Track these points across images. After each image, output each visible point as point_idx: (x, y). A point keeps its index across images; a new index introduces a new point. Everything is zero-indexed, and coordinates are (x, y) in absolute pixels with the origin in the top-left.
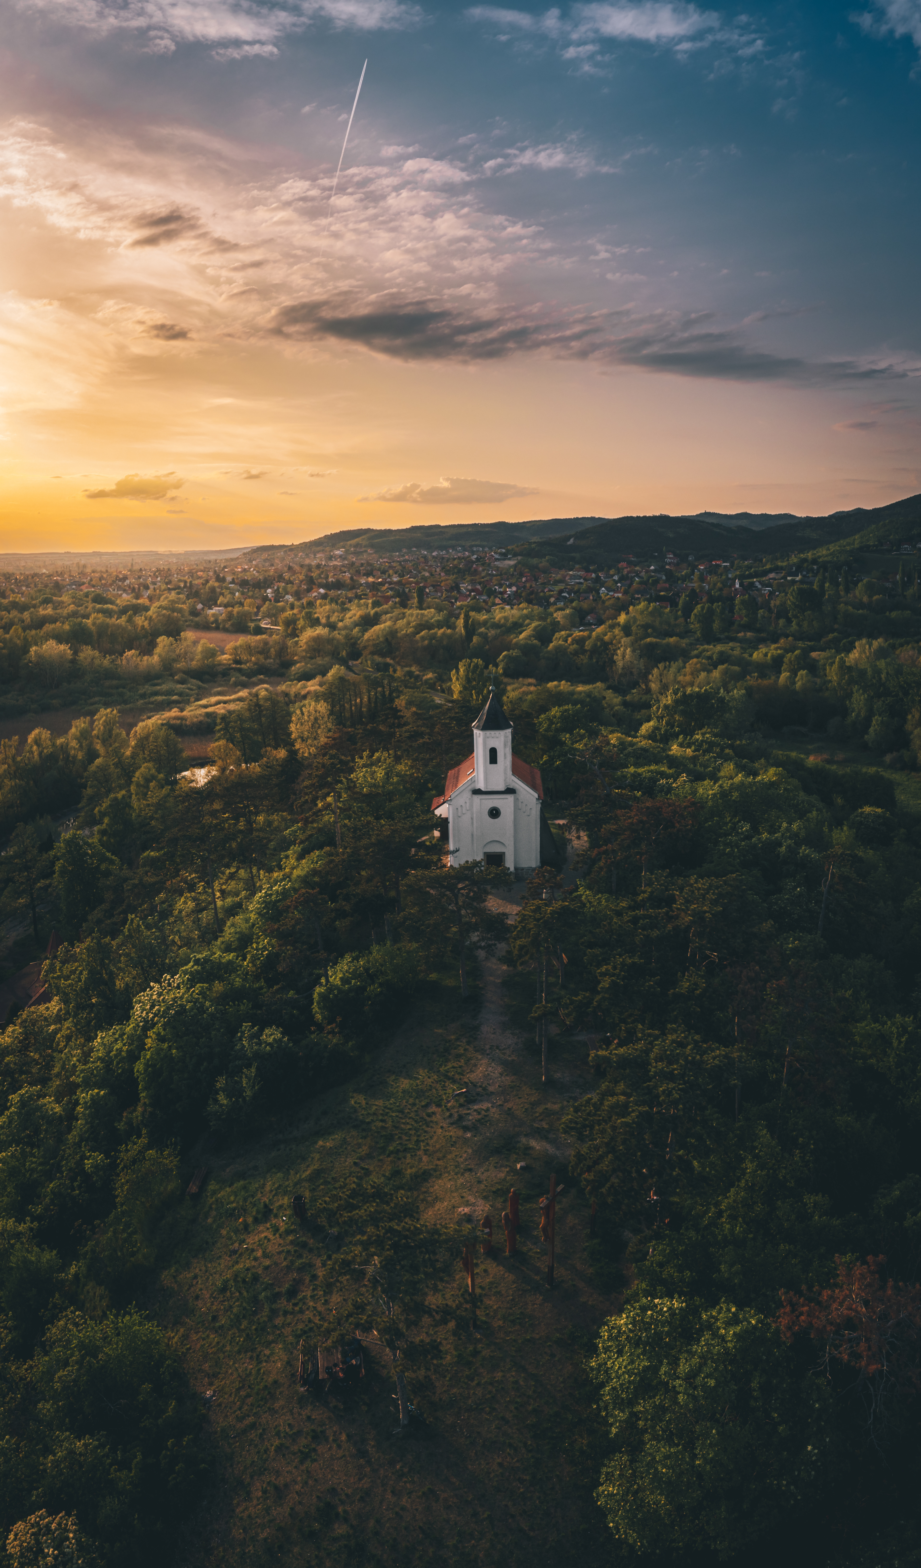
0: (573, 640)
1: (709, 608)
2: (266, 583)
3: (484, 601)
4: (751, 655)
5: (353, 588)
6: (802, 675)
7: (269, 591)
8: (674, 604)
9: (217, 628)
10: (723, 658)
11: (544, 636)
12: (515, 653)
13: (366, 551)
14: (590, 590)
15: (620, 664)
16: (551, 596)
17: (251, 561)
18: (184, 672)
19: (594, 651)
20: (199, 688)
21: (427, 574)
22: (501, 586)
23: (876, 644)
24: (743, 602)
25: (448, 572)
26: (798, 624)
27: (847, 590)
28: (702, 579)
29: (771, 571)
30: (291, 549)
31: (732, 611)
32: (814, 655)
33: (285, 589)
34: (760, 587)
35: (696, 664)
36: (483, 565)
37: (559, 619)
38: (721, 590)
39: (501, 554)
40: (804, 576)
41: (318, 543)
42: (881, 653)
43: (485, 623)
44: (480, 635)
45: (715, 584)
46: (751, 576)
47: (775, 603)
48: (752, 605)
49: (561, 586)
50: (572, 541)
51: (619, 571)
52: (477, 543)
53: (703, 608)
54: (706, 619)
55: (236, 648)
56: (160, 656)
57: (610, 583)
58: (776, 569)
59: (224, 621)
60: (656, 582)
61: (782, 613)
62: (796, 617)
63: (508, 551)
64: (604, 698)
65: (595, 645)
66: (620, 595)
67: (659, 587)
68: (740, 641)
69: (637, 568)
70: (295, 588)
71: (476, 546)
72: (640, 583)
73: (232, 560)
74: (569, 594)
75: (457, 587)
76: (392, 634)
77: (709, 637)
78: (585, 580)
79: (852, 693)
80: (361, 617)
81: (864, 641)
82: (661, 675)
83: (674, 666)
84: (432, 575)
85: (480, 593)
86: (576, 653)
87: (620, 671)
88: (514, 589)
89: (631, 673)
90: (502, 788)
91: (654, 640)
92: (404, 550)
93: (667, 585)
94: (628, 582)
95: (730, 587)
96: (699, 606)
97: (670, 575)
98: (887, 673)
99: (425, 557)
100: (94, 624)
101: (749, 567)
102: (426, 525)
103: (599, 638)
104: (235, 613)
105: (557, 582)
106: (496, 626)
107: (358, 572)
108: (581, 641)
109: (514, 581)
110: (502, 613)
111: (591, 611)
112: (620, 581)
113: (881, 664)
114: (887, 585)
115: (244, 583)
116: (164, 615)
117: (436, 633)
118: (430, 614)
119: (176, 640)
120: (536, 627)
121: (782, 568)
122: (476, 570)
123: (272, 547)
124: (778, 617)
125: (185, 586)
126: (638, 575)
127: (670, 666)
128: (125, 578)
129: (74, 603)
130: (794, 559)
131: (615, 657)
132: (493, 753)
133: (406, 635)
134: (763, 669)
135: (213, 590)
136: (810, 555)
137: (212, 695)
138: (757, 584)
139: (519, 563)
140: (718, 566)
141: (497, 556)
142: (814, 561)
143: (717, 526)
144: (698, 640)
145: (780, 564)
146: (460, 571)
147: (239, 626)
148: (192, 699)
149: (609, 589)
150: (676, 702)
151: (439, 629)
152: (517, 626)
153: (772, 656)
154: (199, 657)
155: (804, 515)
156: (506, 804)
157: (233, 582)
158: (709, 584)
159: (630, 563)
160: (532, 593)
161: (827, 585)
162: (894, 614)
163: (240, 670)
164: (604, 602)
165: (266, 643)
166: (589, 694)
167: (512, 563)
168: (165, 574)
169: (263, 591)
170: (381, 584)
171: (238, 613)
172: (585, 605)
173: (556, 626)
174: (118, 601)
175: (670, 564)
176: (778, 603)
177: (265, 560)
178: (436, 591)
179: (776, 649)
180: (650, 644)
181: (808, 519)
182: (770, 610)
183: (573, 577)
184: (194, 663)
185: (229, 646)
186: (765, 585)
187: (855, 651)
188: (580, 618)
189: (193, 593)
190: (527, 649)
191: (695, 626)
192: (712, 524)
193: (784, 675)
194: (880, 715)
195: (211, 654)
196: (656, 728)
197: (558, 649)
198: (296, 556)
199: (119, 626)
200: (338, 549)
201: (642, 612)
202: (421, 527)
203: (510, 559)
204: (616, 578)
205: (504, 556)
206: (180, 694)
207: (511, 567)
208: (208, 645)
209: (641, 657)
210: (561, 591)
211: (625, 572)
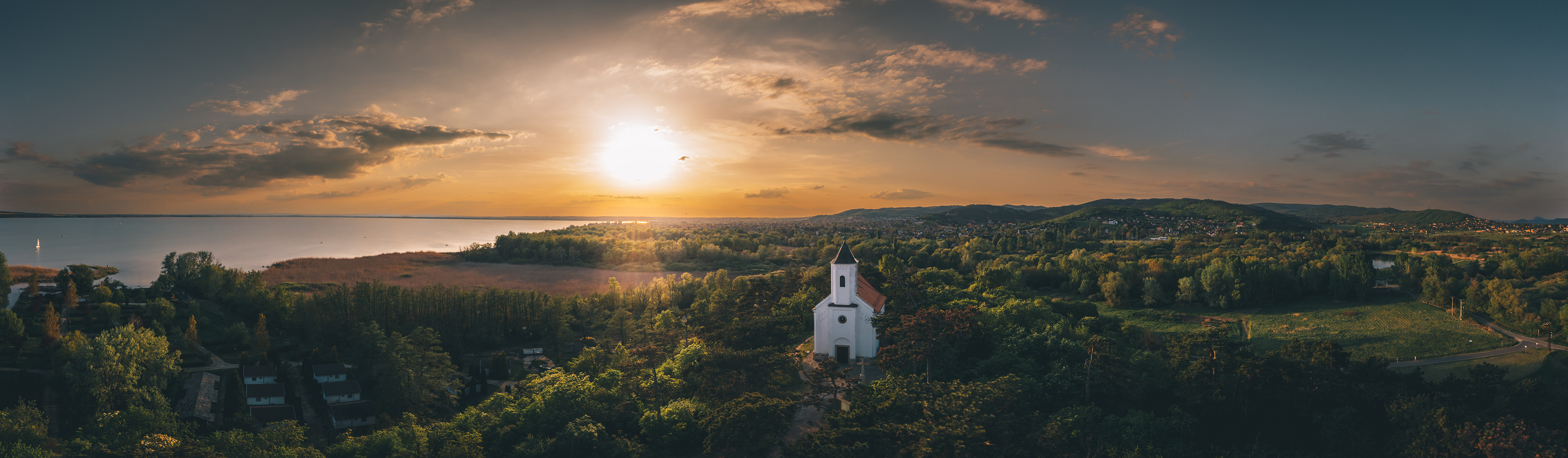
0: (943, 252)
1: (1005, 240)
2: (816, 229)
3: (908, 238)
4: (1024, 259)
5: (853, 231)
6: (1048, 264)
7: (817, 232)
8: (990, 239)
9: (791, 246)
10: (1011, 259)
11: (930, 250)
12: (916, 257)
13: (861, 218)
14: (954, 234)
15: (964, 262)
16: (937, 236)
17: (812, 221)
18: (770, 260)
19: (953, 257)
20: (775, 267)
21: (885, 227)
22: (916, 232)
23: (1081, 251)
24: (1021, 238)
25: (893, 226)
26: (1045, 247)
27: (1067, 234)
28: (1003, 230)
29: (1033, 227)
30: (830, 217)
31: (1016, 242)
32: (1052, 258)
33: (823, 231)
34: (1028, 233)
35: (998, 261)
36: (909, 223)
37: (938, 244)
38: (1011, 234)
39: (917, 219)
40: (1048, 229)
41: (841, 214)
42: (1084, 254)
43: (905, 245)
44: (901, 249)
45: (1009, 232)
46: (1025, 229)
47: (1036, 238)
48: (1025, 240)
49: (942, 232)
50: (948, 214)
51: (967, 226)
52: (908, 215)
53: (1003, 239)
54: (1004, 244)
55: (794, 252)
56: (759, 253)
57: (963, 231)
58: (1036, 226)
59: (794, 242)
60: (983, 231)
61: (1038, 243)
62: (1044, 244)
63: (920, 217)
64: (954, 276)
65: (953, 254)
66: (967, 236)
67: (984, 233)
68: (1019, 254)
69: (976, 226)
70: (828, 231)
71: (907, 216)
72: (976, 231)
73: (805, 221)
74: (945, 235)
75: (896, 232)
76: (863, 247)
77: (1005, 252)
78: (952, 230)
79: (1071, 271)
80: (852, 242)
81: (1076, 250)
82: (982, 266)
83: (988, 262)
84: (887, 227)
85: (906, 235)
86: (944, 258)
87: (964, 265)
88: (921, 233)
89: (969, 266)
90: (848, 303)
91: (980, 252)
92: (877, 218)
93: (988, 232)
94: (971, 231)
95: (1015, 233)
96: (1001, 239)
97: (990, 229)
98: (1088, 262)
99: (885, 220)
100: (734, 240)
101: (1024, 226)
102: (888, 207)
103: (955, 251)
104: (798, 239)
105: (940, 231)
106: (910, 246)
107: (857, 225)
108: (947, 253)
109: (922, 230)
110: (913, 241)
111: (954, 242)
112: (968, 230)
113: (1085, 258)
114: (1084, 232)
115: (807, 229)
116: (767, 238)
117: (882, 248)
118: (882, 241)
119: (767, 247)
120: (927, 247)
121: (1038, 226)
122: (906, 225)
123: (822, 216)
124: (1036, 245)
125: (781, 229)
126: (975, 228)
127: (986, 262)
128: (757, 226)
129: (729, 233)
130: (1044, 223)
131: (962, 259)
132: (842, 279)
133: (869, 249)
134: (1029, 263)
135: (793, 231)
136: (1051, 221)
137: (779, 270)
138: (1027, 232)
139: (925, 222)
140: (1010, 225)
141: (915, 220)
142: (1053, 223)
143: (1011, 209)
144: (1000, 253)
145: (1037, 224)
146: (899, 226)
147: (800, 244)
148: (770, 271)
149: (962, 234)
150: (987, 274)
151: (883, 246)
152: (919, 246)
153: (1034, 259)
154: (777, 254)
155: (1049, 207)
156: (850, 314)
157: (802, 228)
158: (1006, 232)
159: (972, 223)
160: (928, 235)
161: (1058, 231)
162: (1087, 242)
163: (795, 261)
164: (960, 239)
165: (807, 250)
166: (946, 273)
167: (922, 223)
168: (775, 226)
169: (814, 232)
170: (865, 230)
171: (800, 239)
172: (951, 240)
173: (937, 247)
174: (749, 233)
175: (990, 224)
176: (1036, 239)
177: (818, 221)
178: (887, 233)
179: (1036, 256)
180: (978, 253)
181: (1050, 208)
182: (1033, 242)
183: (948, 229)
184: (775, 257)
185: (791, 252)
186: (1030, 232)
187: (1072, 254)
188: (949, 245)
189: (784, 231)
190: (922, 256)
191: (999, 248)
192: (1009, 209)
193: (1040, 265)
194: (1085, 279)
195: (783, 253)
196: (976, 287)
197: (937, 256)
198: (832, 219)
199: (746, 241)
200: (850, 217)
201: (976, 242)
202: (885, 208)
203: (921, 221)
204: (966, 229)
205: (918, 220)
206: (765, 269)
207: (921, 224)
208: (782, 250)
209: (973, 259)
210: (942, 234)
211: (970, 227)
